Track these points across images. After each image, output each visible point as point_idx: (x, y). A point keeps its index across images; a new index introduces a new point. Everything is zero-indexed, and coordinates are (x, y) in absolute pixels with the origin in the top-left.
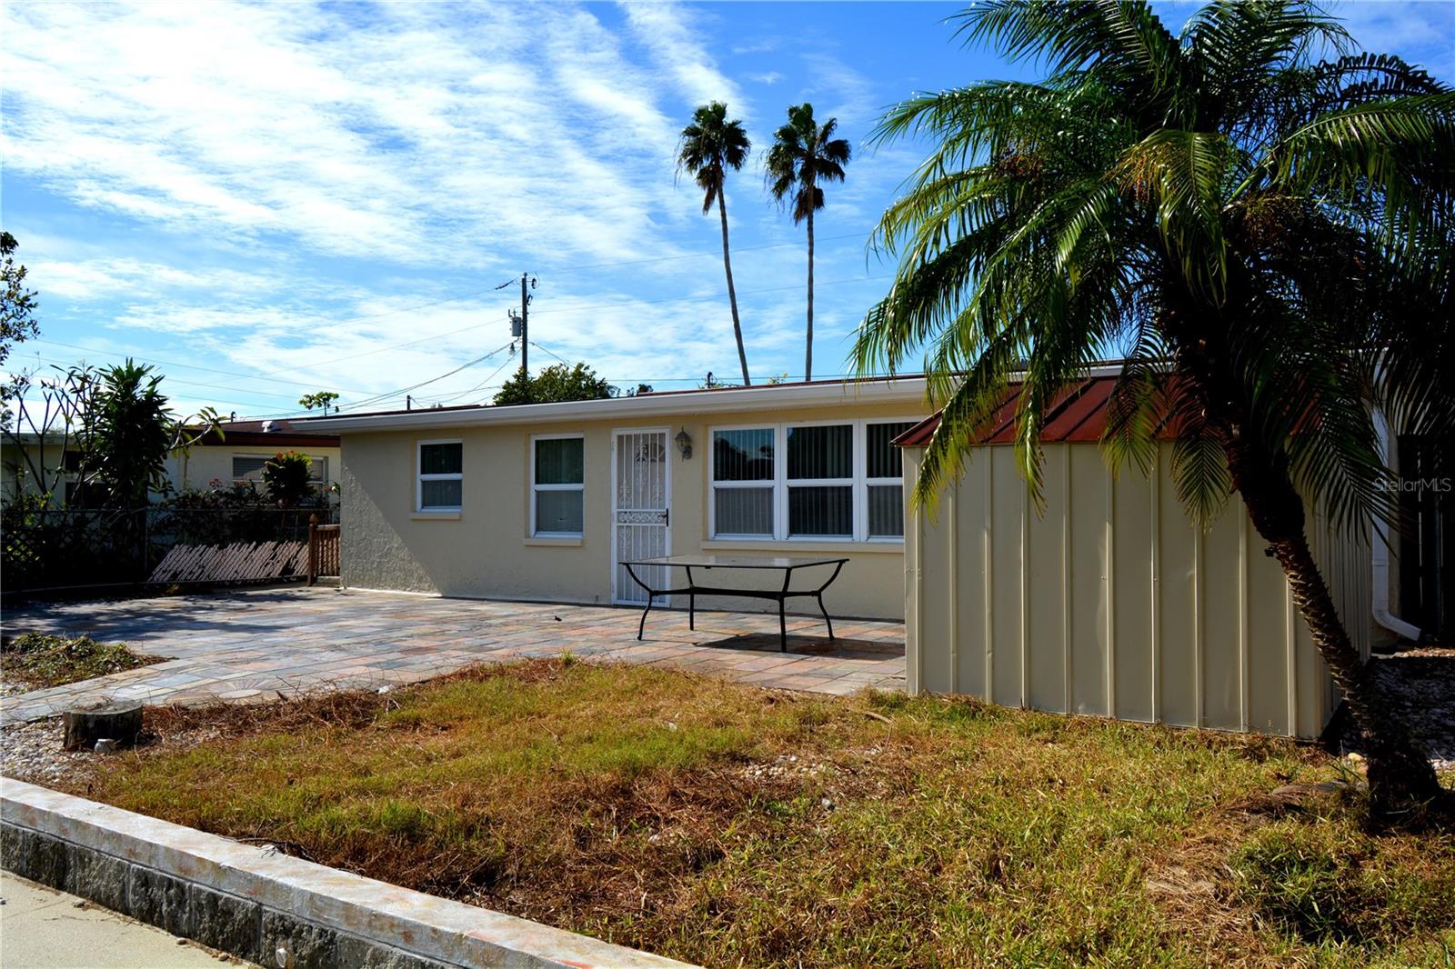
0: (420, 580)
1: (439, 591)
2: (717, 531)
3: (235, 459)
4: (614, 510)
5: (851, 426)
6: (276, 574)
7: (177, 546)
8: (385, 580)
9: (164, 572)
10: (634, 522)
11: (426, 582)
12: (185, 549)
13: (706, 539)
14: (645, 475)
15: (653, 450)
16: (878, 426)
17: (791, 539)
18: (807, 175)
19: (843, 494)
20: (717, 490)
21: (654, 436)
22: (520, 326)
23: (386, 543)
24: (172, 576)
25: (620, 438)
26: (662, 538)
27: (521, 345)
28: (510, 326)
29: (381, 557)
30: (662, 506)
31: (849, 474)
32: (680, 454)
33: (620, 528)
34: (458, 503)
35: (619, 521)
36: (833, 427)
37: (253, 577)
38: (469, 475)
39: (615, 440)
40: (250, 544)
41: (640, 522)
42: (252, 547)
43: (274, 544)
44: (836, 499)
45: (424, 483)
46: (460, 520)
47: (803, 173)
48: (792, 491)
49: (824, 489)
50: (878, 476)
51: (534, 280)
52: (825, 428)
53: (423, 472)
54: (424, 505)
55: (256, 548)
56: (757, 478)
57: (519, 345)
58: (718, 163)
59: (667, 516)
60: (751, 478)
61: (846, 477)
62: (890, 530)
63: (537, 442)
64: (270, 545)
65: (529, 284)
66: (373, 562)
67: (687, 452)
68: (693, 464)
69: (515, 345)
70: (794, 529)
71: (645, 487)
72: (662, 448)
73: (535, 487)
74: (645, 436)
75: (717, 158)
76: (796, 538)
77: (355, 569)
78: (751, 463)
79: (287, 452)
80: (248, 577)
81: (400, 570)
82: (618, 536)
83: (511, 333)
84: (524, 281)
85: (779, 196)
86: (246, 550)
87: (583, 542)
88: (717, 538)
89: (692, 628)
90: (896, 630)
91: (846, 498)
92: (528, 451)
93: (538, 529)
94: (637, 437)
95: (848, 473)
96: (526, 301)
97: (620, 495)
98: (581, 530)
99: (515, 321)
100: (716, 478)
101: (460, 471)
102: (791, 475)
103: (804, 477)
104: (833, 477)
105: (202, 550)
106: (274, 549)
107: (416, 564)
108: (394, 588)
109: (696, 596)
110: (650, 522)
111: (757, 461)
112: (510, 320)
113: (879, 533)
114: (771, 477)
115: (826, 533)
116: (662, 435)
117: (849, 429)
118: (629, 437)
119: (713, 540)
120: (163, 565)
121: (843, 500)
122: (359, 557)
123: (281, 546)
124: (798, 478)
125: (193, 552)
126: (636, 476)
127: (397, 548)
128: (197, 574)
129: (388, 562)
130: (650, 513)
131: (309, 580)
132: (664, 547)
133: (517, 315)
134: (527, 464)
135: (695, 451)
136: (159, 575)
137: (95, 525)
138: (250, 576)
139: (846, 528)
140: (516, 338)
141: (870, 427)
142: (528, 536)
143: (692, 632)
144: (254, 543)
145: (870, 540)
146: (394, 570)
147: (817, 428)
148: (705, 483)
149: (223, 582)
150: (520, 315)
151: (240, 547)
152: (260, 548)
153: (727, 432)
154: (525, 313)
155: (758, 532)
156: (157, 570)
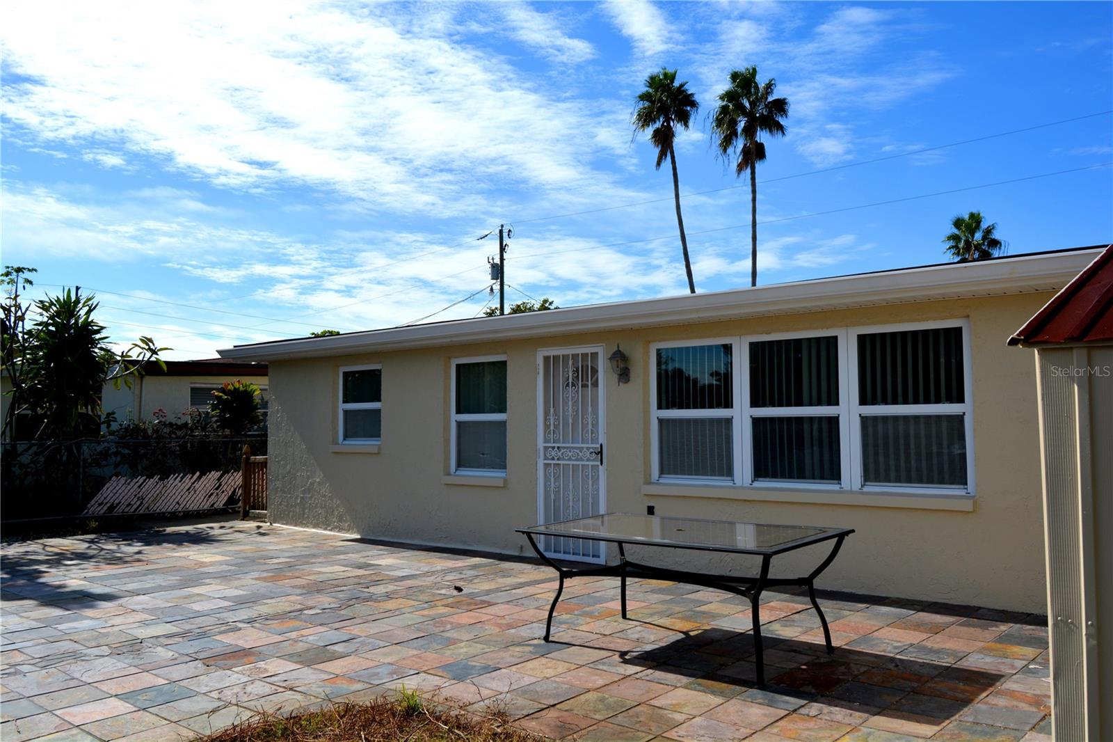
0: (340, 519)
1: (359, 532)
2: (662, 472)
3: (192, 389)
4: (541, 444)
5: (836, 338)
6: (220, 504)
7: (114, 478)
8: (308, 517)
9: (100, 505)
10: (564, 459)
11: (346, 521)
12: (123, 480)
13: (648, 482)
14: (575, 403)
15: (585, 373)
16: (873, 336)
17: (757, 484)
18: (749, 132)
19: (825, 426)
20: (661, 421)
21: (585, 356)
22: (498, 271)
23: (308, 477)
24: (109, 508)
25: (547, 359)
26: (596, 480)
27: (499, 287)
28: (489, 270)
29: (304, 492)
30: (595, 440)
31: (833, 400)
32: (615, 377)
33: (546, 465)
34: (377, 434)
35: (546, 458)
36: (809, 340)
37: (195, 508)
38: (388, 405)
39: (540, 362)
40: (194, 474)
41: (570, 459)
42: (195, 477)
43: (219, 474)
44: (815, 433)
45: (346, 412)
46: (378, 453)
47: (745, 130)
48: (756, 422)
49: (799, 420)
50: (874, 403)
51: (510, 231)
52: (800, 340)
53: (345, 401)
54: (346, 437)
55: (200, 478)
56: (711, 407)
57: (497, 287)
58: (669, 124)
59: (601, 453)
60: (703, 407)
61: (829, 404)
62: (893, 475)
63: (458, 366)
64: (215, 475)
65: (505, 235)
66: (296, 498)
67: (624, 375)
68: (631, 391)
69: (494, 287)
70: (761, 470)
71: (575, 418)
72: (595, 371)
73: (456, 417)
74: (575, 356)
75: (668, 120)
76: (763, 484)
77: (281, 504)
78: (703, 387)
79: (234, 382)
80: (191, 508)
81: (322, 508)
82: (545, 475)
83: (490, 277)
84: (501, 232)
85: (725, 150)
86: (188, 480)
87: (505, 481)
88: (661, 481)
89: (624, 616)
90: (918, 627)
91: (830, 431)
92: (448, 377)
93: (460, 464)
94: (565, 357)
95: (832, 398)
96: (502, 249)
97: (547, 427)
98: (505, 468)
99: (494, 266)
100: (660, 407)
101: (379, 400)
102: (755, 402)
103: (773, 405)
104: (811, 405)
105: (141, 481)
106: (219, 479)
107: (337, 502)
108: (315, 526)
109: (628, 579)
110: (582, 460)
111: (711, 386)
112: (489, 266)
113: (877, 479)
114: (728, 404)
115: (804, 478)
116: (595, 355)
117: (832, 342)
118: (556, 358)
119: (657, 483)
120: (99, 497)
121: (825, 435)
122: (284, 492)
123: (227, 476)
124: (764, 405)
125: (132, 484)
126: (565, 403)
127: (319, 482)
128: (135, 506)
129: (310, 498)
130: (581, 449)
131: (241, 514)
132: (598, 490)
133: (495, 261)
134: (447, 389)
135: (633, 374)
136: (95, 507)
137: (25, 459)
138: (193, 507)
139: (832, 471)
140: (495, 281)
141: (862, 339)
142: (448, 474)
143: (624, 624)
144: (198, 474)
145: (866, 489)
146: (316, 507)
147: (788, 342)
148: (646, 412)
149: (164, 513)
150: (497, 261)
151: (182, 478)
152: (204, 477)
153: (673, 349)
154: (502, 259)
155: (713, 474)
156: (93, 502)
